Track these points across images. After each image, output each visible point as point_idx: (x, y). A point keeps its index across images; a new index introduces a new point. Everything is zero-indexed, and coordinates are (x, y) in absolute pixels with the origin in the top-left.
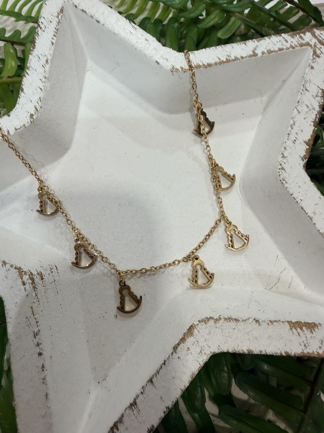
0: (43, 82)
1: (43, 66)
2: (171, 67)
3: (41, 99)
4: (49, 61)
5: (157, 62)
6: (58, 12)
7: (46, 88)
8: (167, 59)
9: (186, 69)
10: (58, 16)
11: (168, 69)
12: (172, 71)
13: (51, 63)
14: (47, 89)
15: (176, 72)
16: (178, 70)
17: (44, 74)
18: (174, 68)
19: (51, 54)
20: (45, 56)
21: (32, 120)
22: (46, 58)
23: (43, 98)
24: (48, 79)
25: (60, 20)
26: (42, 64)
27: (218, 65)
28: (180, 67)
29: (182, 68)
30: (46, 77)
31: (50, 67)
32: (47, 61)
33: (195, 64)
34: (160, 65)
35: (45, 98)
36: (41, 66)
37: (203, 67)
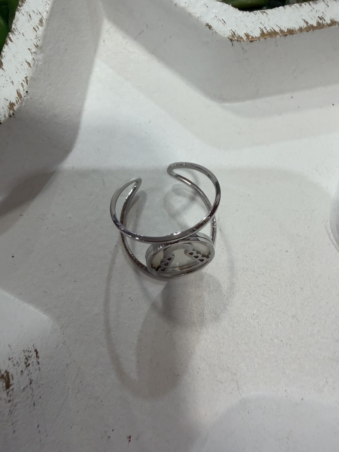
0: (33, 54)
1: (34, 28)
2: (230, 34)
3: (28, 79)
4: (43, 21)
5: (207, 25)
7: (36, 62)
8: (224, 22)
9: (254, 37)
11: (226, 36)
12: (231, 40)
13: (48, 24)
14: (38, 64)
15: (238, 41)
16: (241, 38)
17: (35, 41)
18: (235, 34)
19: (48, 11)
20: (39, 14)
21: (11, 112)
22: (40, 17)
23: (32, 78)
24: (41, 48)
26: (34, 25)
27: (305, 33)
28: (245, 34)
29: (247, 35)
30: (38, 46)
31: (46, 30)
32: (41, 21)
33: (267, 30)
34: (213, 29)
35: (34, 79)
36: (32, 28)
37: (280, 35)
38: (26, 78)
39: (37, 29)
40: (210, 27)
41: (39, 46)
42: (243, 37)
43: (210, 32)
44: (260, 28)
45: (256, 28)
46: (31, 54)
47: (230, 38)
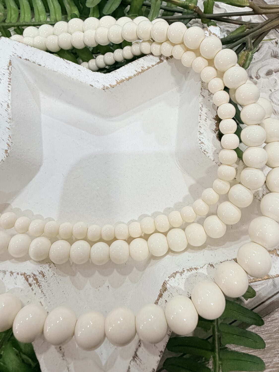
1: (6, 110)
2: (102, 87)
3: (10, 136)
4: (9, 105)
5: (91, 85)
6: (8, 66)
7: (12, 127)
8: (98, 81)
9: (114, 85)
10: (9, 68)
11: (101, 88)
12: (104, 89)
13: (12, 106)
15: (107, 89)
16: (108, 87)
17: (8, 116)
18: (104, 86)
19: (10, 99)
20: (6, 102)
21: (7, 154)
22: (7, 103)
25: (10, 71)
26: (5, 109)
27: (137, 76)
28: (109, 85)
29: (111, 85)
31: (12, 109)
32: (8, 105)
33: (119, 79)
34: (94, 87)
35: (13, 135)
36: (5, 110)
37: (126, 80)
38: (9, 136)
39: (7, 110)
40: (92, 86)
41: (11, 118)
42: (109, 86)
43: (93, 88)
44: (115, 80)
45: (114, 81)
46: (8, 124)
47: (103, 88)
